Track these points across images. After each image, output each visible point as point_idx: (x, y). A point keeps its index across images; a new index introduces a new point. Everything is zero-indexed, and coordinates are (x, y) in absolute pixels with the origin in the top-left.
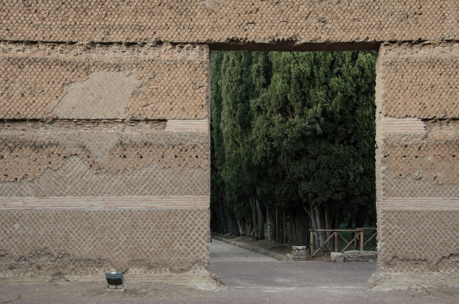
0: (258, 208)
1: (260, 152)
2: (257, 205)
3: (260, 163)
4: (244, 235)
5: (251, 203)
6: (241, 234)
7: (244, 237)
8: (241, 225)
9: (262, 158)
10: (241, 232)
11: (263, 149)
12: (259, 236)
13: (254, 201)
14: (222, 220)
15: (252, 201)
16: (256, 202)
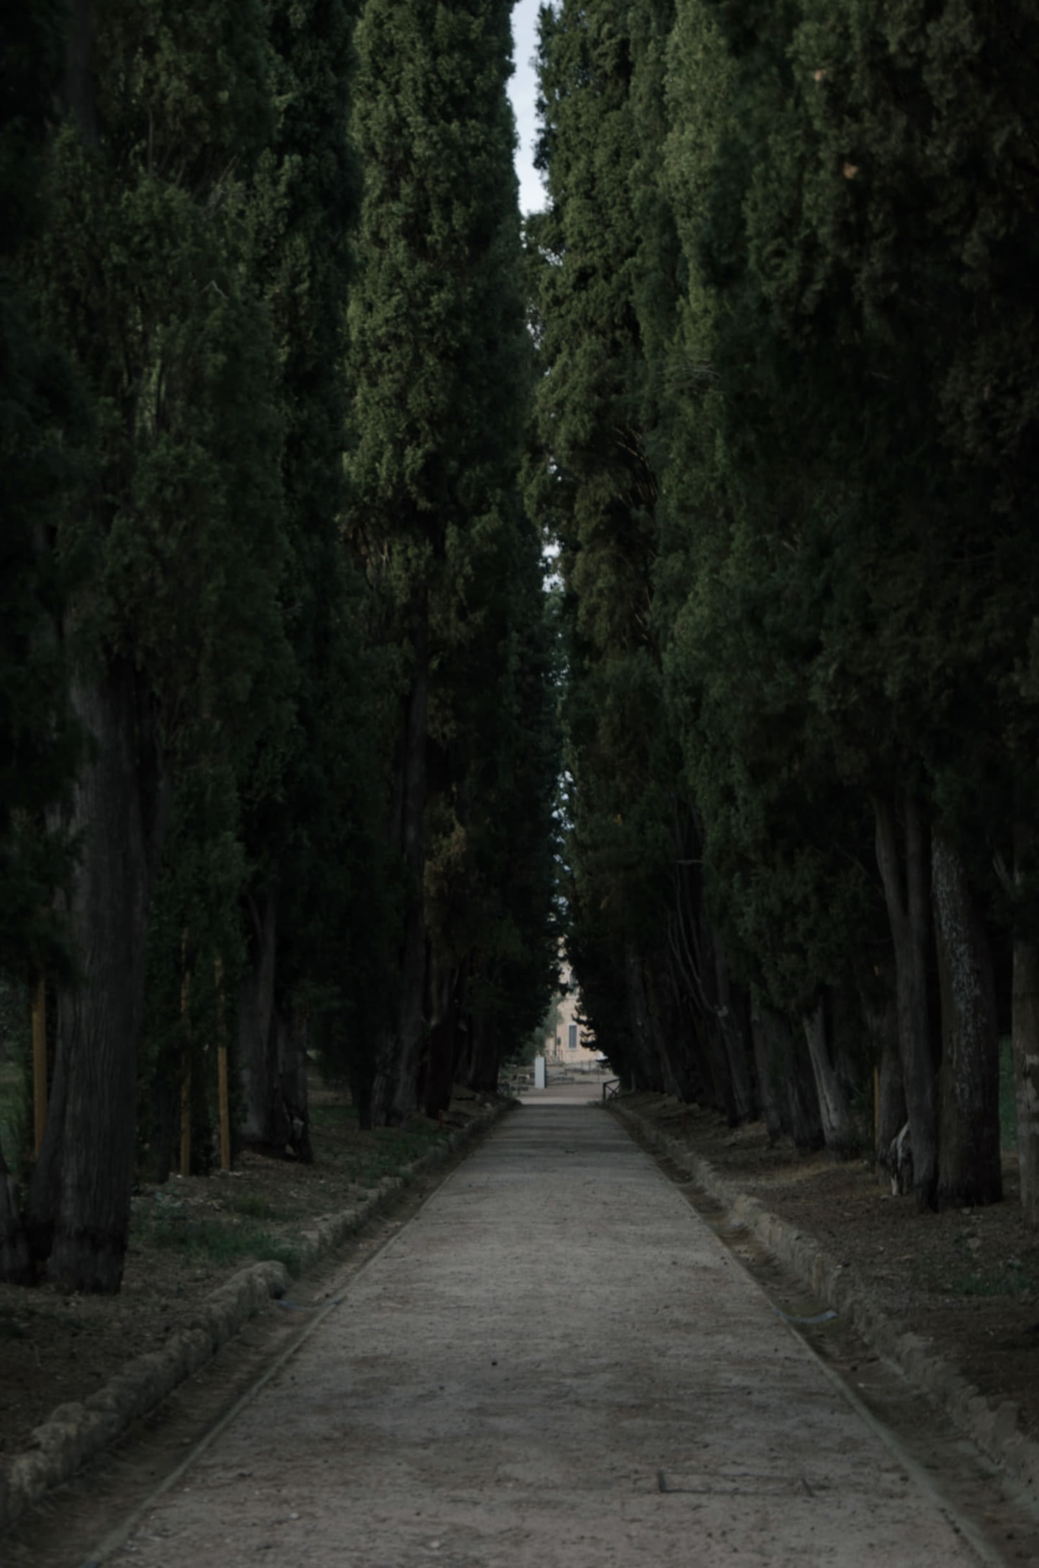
0: (944, 914)
1: (835, 92)
2: (944, 886)
3: (843, 276)
4: (851, 1149)
5: (885, 869)
6: (829, 1136)
7: (852, 1165)
8: (831, 1062)
9: (858, 193)
10: (831, 1117)
11: (877, 43)
12: (948, 1176)
13: (913, 847)
14: (723, 1012)
15: (899, 845)
16: (936, 858)
